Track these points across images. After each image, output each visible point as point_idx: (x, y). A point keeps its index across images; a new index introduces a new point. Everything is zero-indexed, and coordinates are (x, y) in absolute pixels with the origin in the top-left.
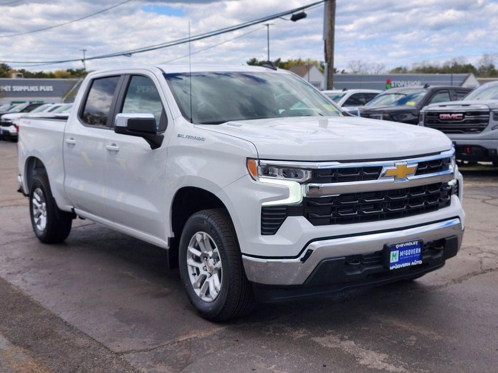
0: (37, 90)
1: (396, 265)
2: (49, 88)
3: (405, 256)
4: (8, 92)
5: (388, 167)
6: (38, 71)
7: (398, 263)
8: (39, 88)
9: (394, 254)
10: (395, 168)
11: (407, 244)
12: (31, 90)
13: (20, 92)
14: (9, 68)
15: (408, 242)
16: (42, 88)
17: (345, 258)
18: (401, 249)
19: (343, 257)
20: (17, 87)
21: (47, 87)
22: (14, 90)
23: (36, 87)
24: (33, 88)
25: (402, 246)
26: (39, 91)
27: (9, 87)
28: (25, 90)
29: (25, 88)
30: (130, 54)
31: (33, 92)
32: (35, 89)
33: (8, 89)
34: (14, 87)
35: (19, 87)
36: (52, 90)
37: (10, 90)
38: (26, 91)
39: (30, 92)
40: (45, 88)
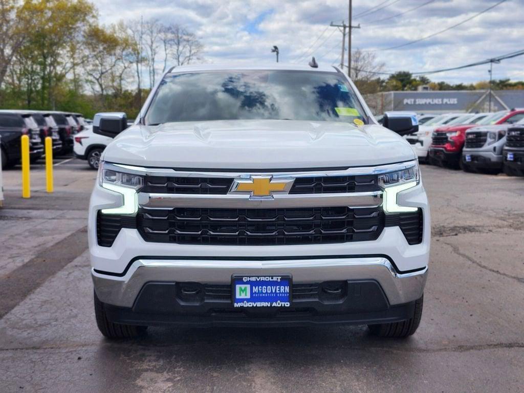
0: (440, 103)
1: (245, 302)
2: (454, 101)
3: (262, 293)
4: (411, 105)
5: (241, 179)
6: (458, 83)
7: (248, 300)
8: (442, 101)
9: (243, 289)
10: (251, 182)
11: (262, 279)
12: (434, 103)
13: (423, 105)
14: (429, 81)
15: (265, 276)
16: (445, 100)
17: (174, 284)
18: (253, 284)
19: (173, 282)
20: (420, 100)
21: (451, 100)
22: (417, 103)
23: (440, 100)
24: (437, 101)
25: (253, 279)
26: (442, 104)
27: (413, 100)
28: (427, 103)
29: (428, 101)
30: (499, 60)
31: (436, 104)
32: (439, 101)
33: (411, 102)
34: (417, 100)
35: (422, 100)
36: (456, 102)
37: (412, 103)
38: (429, 103)
39: (433, 105)
40: (449, 101)
